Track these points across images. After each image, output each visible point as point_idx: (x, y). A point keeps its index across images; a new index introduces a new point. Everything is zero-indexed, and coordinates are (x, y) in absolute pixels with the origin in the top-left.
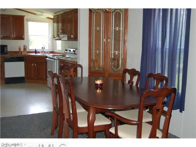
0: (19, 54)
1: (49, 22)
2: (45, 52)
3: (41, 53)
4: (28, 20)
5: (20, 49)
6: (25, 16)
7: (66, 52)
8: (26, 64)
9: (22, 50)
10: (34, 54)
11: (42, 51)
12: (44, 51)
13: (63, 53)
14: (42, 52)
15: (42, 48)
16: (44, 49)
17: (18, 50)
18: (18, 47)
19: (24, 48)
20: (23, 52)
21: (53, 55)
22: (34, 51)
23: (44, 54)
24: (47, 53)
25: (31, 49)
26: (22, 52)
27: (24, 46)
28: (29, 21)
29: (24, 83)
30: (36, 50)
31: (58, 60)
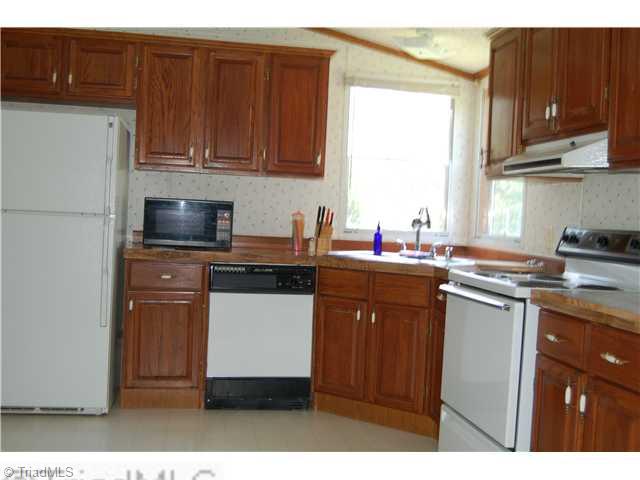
0: (293, 250)
1: (452, 90)
2: (426, 248)
3: (405, 251)
4: (348, 81)
5: (297, 225)
6: (333, 52)
7: (565, 248)
8: (323, 309)
9: (309, 231)
10: (367, 255)
11: (412, 240)
12: (423, 240)
13: (539, 259)
14: (410, 247)
15: (417, 222)
16: (424, 229)
17: (288, 232)
18: (291, 218)
19: (320, 224)
20: (312, 245)
21: (480, 266)
22: (371, 238)
23: (424, 257)
24: (441, 250)
25: (356, 231)
26: (306, 242)
27: (321, 211)
28: (352, 84)
29: (304, 413)
30: (378, 236)
31: (534, 301)
